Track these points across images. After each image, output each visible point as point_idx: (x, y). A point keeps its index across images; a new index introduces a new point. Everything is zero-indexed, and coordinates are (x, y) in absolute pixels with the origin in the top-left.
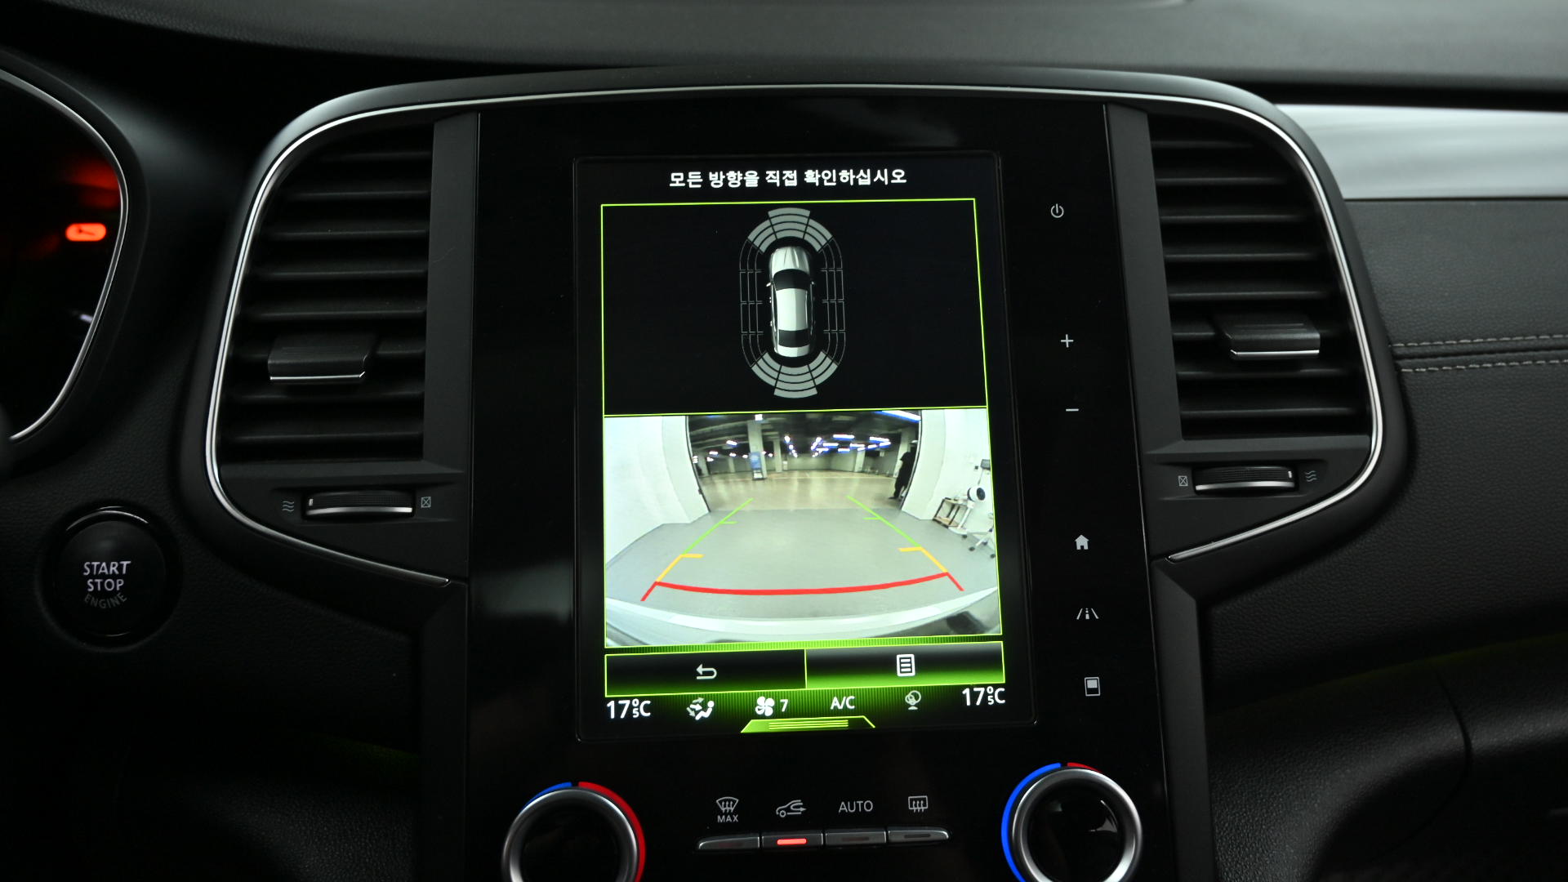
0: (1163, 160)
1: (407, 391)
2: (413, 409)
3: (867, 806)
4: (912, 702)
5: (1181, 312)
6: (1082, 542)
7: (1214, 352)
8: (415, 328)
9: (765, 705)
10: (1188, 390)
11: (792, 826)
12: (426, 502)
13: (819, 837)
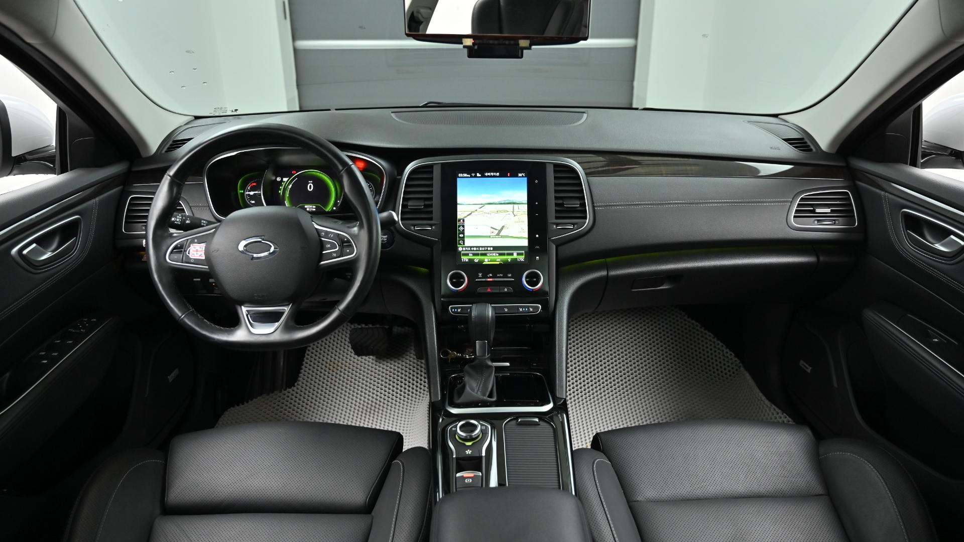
0: (555, 171)
1: (430, 209)
2: (431, 212)
3: (502, 275)
4: (509, 260)
5: (556, 198)
6: (537, 236)
7: (562, 205)
8: (431, 199)
9: (486, 260)
10: (557, 211)
11: (490, 277)
12: (433, 227)
13: (494, 279)
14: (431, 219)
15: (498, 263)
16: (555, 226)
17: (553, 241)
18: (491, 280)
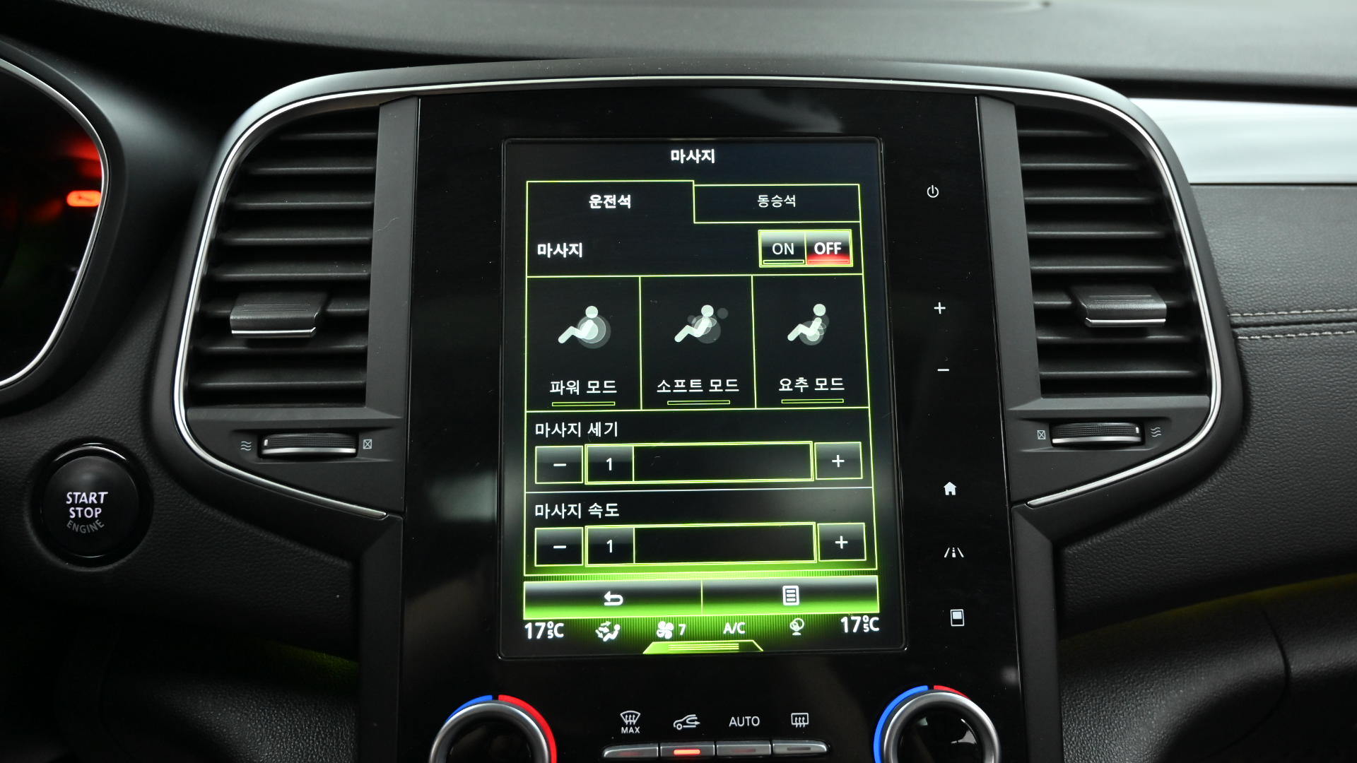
0: (1027, 146)
1: (353, 345)
2: (358, 360)
3: (754, 721)
5: (1042, 283)
6: (950, 488)
7: (1071, 319)
8: (360, 289)
9: (665, 630)
10: (1047, 353)
11: (687, 737)
12: (367, 444)
13: (712, 748)
14: (356, 396)
15: (732, 646)
16: (1042, 434)
17: (1042, 518)
18: (692, 751)
